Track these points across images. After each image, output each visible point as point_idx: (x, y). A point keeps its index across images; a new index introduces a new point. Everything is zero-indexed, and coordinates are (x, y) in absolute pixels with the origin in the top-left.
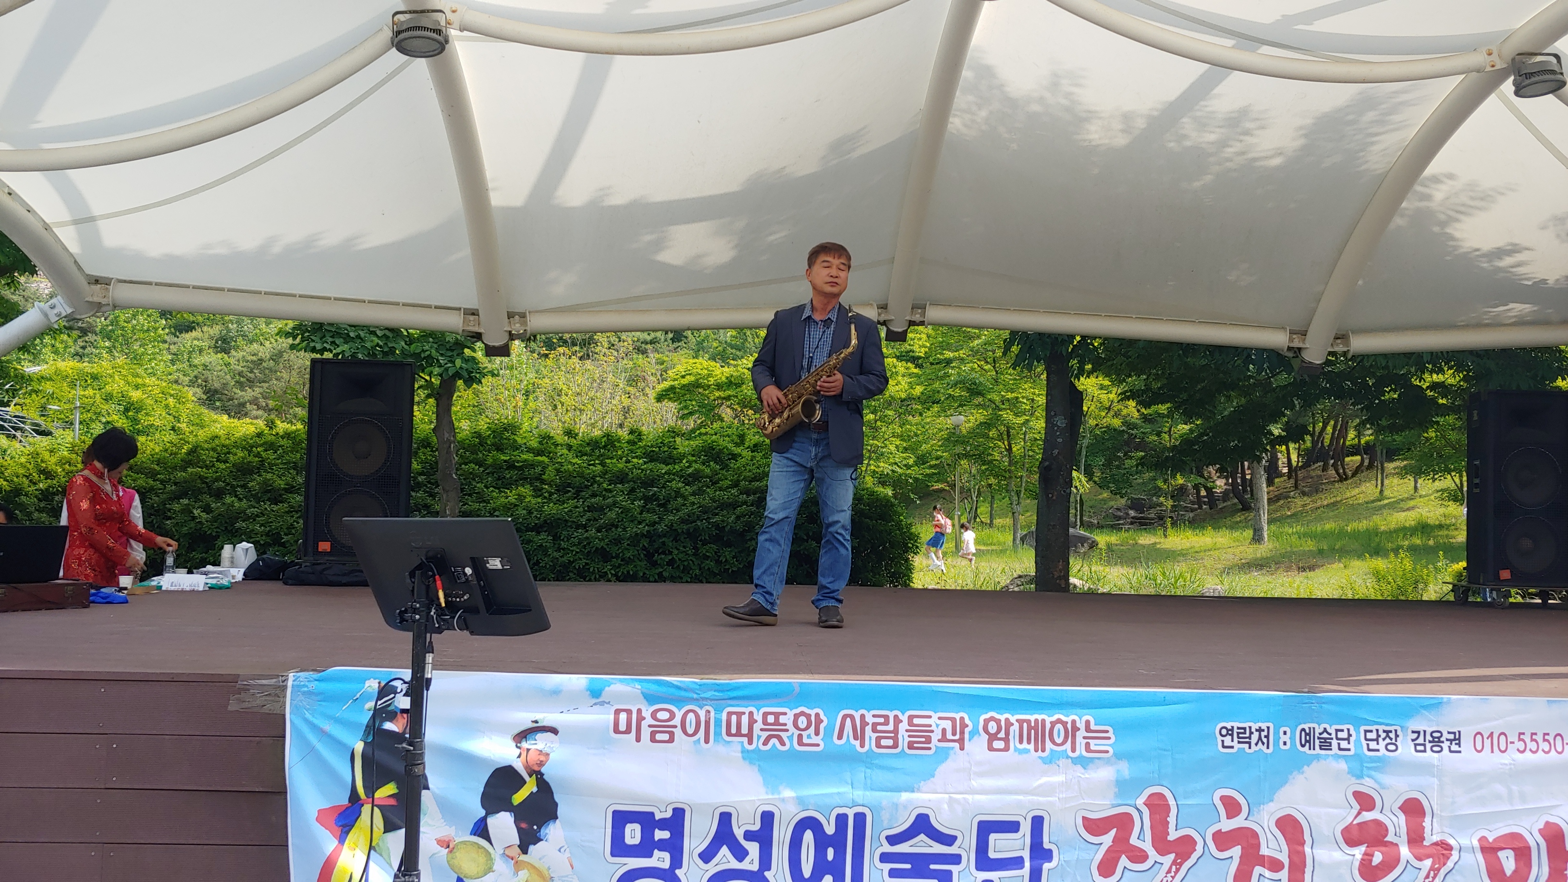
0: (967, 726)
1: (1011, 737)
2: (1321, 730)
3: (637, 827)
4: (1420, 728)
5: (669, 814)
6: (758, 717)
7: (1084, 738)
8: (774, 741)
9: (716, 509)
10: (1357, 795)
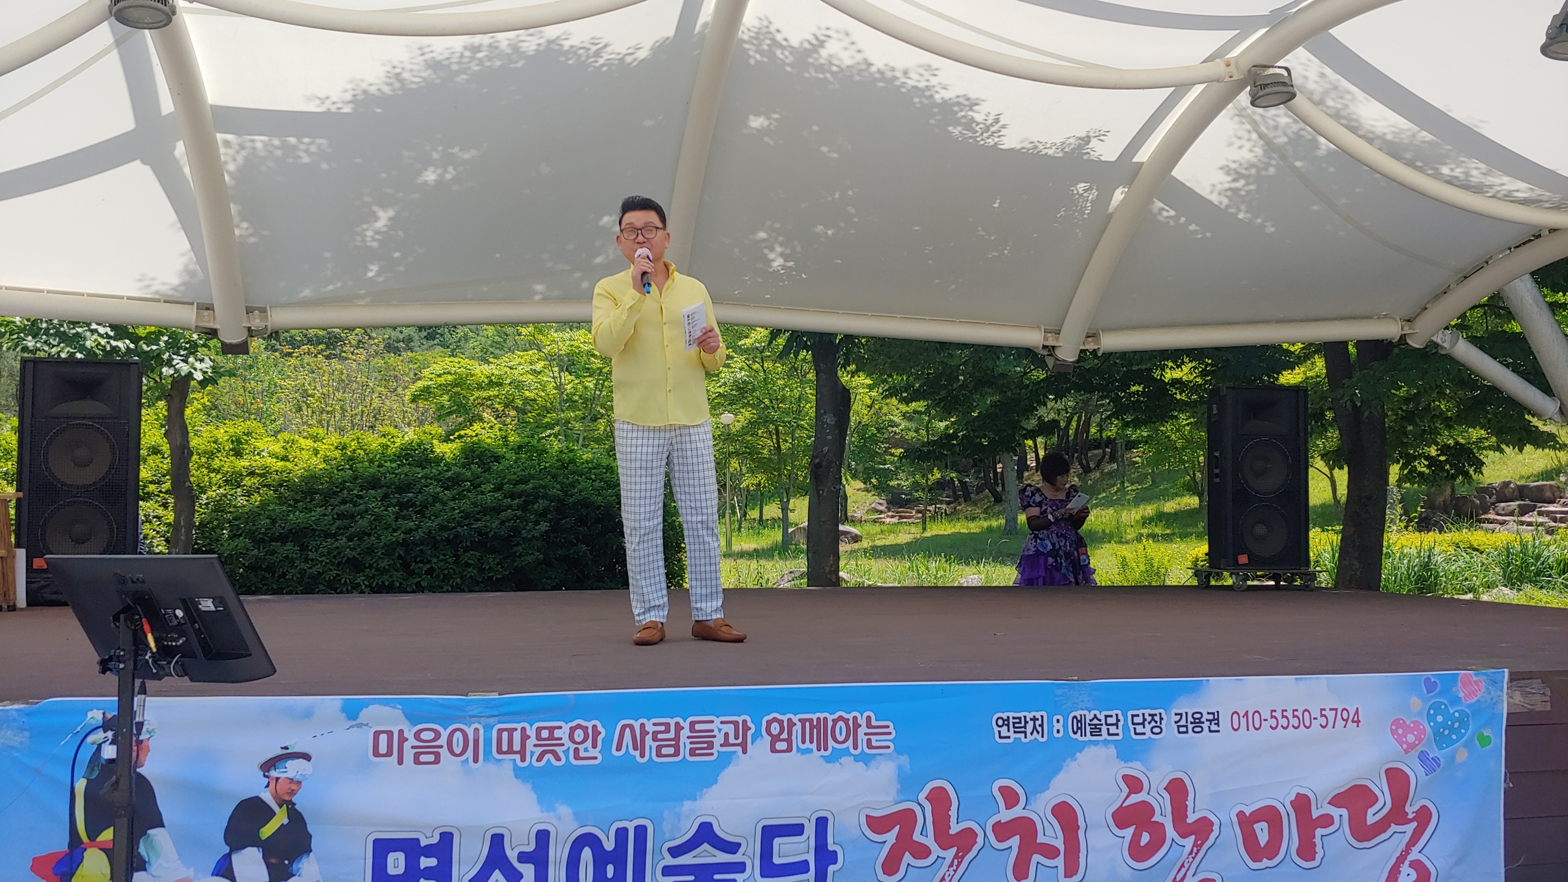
0: (750, 729)
1: (794, 738)
2: (1092, 717)
3: (401, 856)
4: (1183, 711)
5: (435, 840)
6: (531, 732)
7: (865, 734)
8: (549, 756)
9: (478, 514)
10: (1126, 778)
